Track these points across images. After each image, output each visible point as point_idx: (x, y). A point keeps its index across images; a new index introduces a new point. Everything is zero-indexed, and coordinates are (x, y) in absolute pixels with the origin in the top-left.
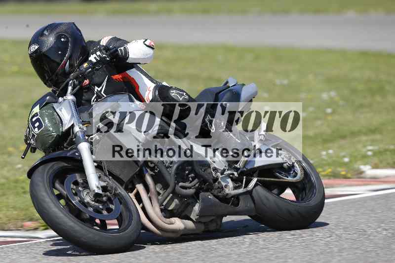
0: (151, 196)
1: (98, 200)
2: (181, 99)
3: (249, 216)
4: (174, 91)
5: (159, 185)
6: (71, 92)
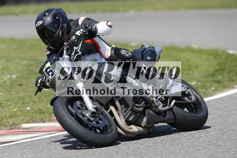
0: (119, 113)
1: (93, 116)
2: (128, 56)
3: (167, 123)
4: (123, 51)
5: (123, 106)
6: (66, 54)
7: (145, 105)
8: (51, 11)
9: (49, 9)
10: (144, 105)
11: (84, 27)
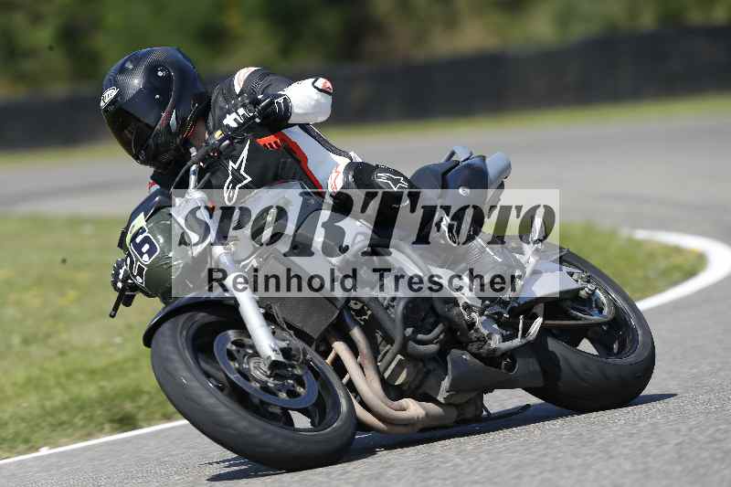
0: (362, 363)
1: (277, 374)
4: (384, 174)
6: (196, 187)
7: (445, 336)
10: (441, 336)
11: (247, 101)
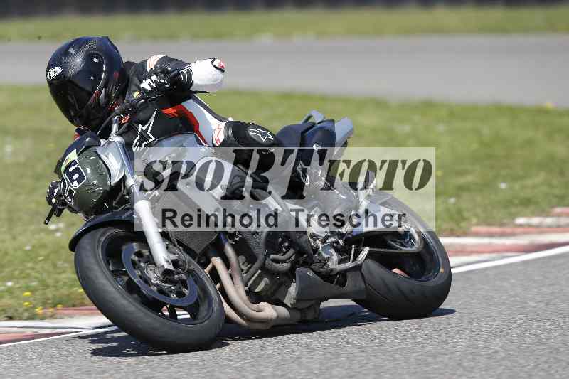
0: (232, 273)
1: (167, 279)
2: (264, 140)
4: (255, 129)
5: (242, 258)
6: (116, 132)
7: (296, 257)
8: (84, 43)
9: (77, 40)
10: (293, 257)
11: (159, 71)
